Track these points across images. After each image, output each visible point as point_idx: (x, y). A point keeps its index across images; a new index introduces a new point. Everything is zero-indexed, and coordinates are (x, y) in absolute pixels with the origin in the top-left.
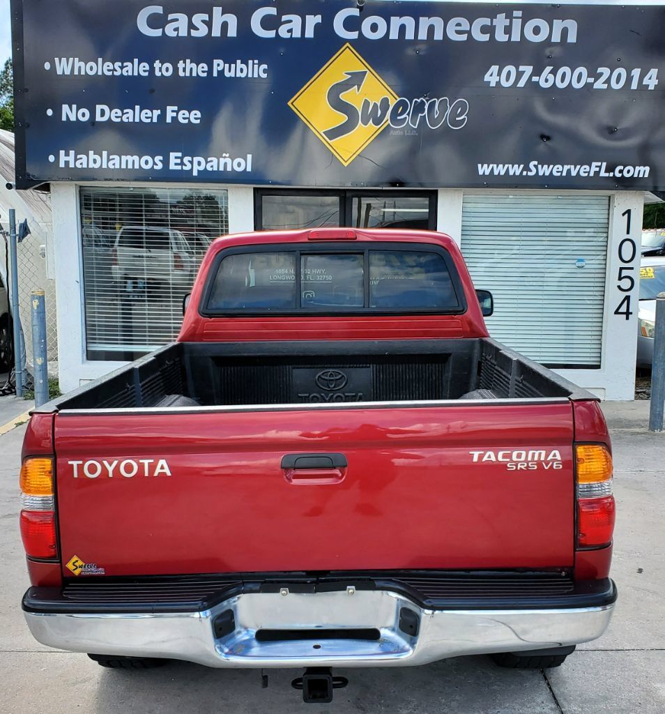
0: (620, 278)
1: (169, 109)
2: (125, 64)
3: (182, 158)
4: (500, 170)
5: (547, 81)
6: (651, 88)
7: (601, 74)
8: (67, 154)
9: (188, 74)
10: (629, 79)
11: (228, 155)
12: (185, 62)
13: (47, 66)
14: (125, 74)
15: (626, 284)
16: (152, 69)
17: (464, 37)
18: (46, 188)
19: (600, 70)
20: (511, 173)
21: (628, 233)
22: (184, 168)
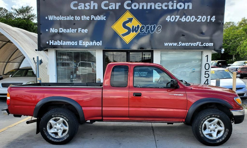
0: (205, 74)
1: (79, 29)
2: (67, 17)
3: (82, 42)
4: (171, 44)
5: (183, 20)
6: (213, 21)
7: (199, 18)
8: (52, 41)
9: (84, 19)
10: (207, 19)
11: (95, 41)
12: (83, 16)
13: (46, 18)
14: (67, 20)
15: (207, 76)
16: (74, 18)
17: (160, 8)
18: (47, 50)
19: (199, 16)
20: (174, 45)
21: (207, 61)
22: (83, 45)
